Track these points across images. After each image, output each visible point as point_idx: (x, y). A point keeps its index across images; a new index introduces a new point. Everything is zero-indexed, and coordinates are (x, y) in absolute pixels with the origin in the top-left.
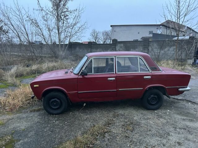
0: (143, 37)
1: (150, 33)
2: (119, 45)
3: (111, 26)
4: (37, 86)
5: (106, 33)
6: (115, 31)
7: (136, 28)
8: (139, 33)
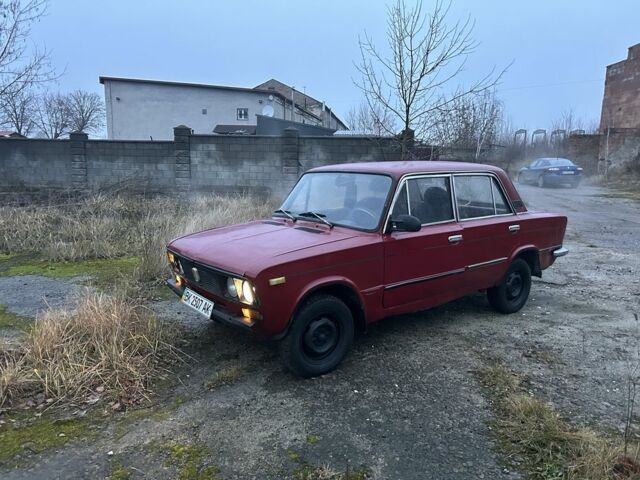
0: (218, 126)
1: (241, 115)
2: (200, 147)
3: (103, 80)
4: (281, 279)
5: (61, 103)
6: (118, 99)
7: (195, 94)
8: (204, 112)
